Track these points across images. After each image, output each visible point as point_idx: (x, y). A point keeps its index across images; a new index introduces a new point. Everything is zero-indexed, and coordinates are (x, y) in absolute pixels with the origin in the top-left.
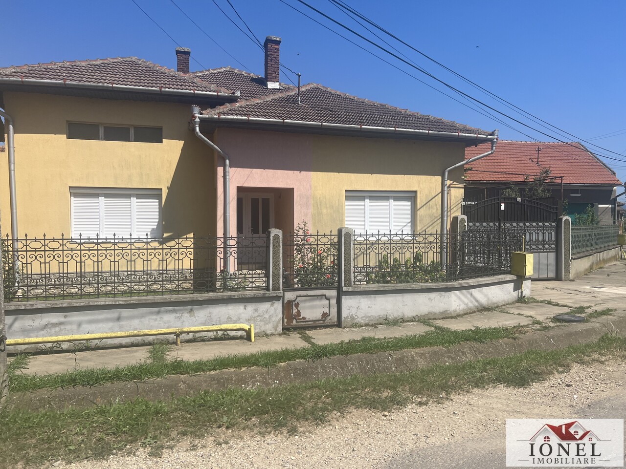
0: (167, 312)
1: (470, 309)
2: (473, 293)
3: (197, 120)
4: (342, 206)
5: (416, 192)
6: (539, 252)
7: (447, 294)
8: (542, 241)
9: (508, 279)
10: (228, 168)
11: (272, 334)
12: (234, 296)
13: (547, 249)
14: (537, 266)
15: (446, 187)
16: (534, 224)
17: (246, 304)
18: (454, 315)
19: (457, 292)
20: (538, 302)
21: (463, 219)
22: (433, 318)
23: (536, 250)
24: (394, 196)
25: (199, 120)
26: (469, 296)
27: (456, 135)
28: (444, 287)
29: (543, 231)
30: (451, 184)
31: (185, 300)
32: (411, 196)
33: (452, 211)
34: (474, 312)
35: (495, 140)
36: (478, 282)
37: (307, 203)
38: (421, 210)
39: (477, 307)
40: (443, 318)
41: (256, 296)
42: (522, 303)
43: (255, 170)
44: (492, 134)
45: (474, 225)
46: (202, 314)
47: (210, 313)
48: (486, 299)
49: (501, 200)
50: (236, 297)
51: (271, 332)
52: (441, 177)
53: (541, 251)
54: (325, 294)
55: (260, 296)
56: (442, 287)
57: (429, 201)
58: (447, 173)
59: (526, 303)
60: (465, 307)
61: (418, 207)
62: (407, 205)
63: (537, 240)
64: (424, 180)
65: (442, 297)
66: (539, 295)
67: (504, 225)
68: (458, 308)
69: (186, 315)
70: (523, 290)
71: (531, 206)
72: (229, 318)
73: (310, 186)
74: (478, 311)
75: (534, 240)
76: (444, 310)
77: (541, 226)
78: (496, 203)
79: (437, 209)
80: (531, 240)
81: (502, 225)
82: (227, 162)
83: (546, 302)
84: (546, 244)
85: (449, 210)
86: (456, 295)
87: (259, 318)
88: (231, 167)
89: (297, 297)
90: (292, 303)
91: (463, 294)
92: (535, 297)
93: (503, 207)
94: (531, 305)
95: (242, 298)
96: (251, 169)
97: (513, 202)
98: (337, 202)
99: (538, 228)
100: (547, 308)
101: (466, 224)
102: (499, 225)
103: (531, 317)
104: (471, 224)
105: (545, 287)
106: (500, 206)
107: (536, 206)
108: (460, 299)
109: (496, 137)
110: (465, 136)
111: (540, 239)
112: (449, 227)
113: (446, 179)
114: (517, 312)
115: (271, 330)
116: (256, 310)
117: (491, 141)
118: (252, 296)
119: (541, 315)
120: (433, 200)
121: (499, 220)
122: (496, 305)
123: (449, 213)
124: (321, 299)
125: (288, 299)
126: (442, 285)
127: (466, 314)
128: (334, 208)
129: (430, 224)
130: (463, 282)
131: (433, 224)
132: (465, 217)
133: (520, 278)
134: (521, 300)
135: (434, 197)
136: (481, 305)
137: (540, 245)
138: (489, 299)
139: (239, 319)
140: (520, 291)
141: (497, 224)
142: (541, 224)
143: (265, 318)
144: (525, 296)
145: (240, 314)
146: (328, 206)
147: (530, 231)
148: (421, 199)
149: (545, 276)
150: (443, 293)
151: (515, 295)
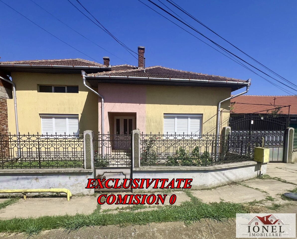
0: (23, 179)
1: (223, 183)
2: (225, 173)
3: (84, 78)
4: (162, 121)
5: (202, 114)
6: (273, 147)
7: (205, 174)
8: (275, 141)
9: (251, 164)
10: (103, 103)
11: (88, 195)
12: (61, 171)
13: (278, 145)
14: (272, 155)
15: (219, 111)
16: (271, 132)
17: (70, 176)
18: (209, 187)
19: (213, 173)
20: (271, 178)
21: (228, 129)
22: (195, 189)
23: (271, 146)
24: (191, 117)
25: (85, 78)
26: (222, 175)
27: (225, 83)
28: (203, 169)
29: (276, 136)
30: (222, 110)
31: (31, 172)
32: (200, 116)
33: (222, 124)
34: (225, 185)
35: (249, 85)
36: (229, 166)
37: (143, 120)
38: (205, 123)
39: (228, 182)
40: (202, 189)
41: (75, 172)
42: (260, 178)
43: (117, 104)
44: (247, 81)
45: (235, 132)
46: (43, 181)
47: (48, 181)
48: (234, 177)
49: (251, 118)
50: (63, 172)
51: (87, 193)
52: (217, 106)
53: (274, 146)
54: (122, 171)
55: (77, 171)
56: (202, 170)
57: (210, 119)
58: (220, 104)
59: (263, 179)
60: (219, 182)
61: (204, 122)
62: (198, 121)
63: (272, 141)
64: (207, 108)
65: (202, 176)
66: (272, 173)
67: (253, 132)
68: (213, 183)
69: (34, 181)
70: (261, 171)
71: (269, 122)
72: (60, 184)
73: (145, 111)
74: (228, 184)
75: (270, 140)
76: (203, 184)
77: (275, 133)
78: (248, 120)
79: (214, 123)
80: (268, 140)
81: (251, 132)
82: (103, 100)
83: (277, 179)
84: (278, 143)
85: (221, 123)
86: (212, 175)
87: (79, 185)
88: (104, 102)
89: (105, 172)
90: (101, 177)
91: (217, 174)
92: (269, 174)
93: (252, 122)
94: (266, 180)
95: (66, 173)
96: (115, 103)
97: (259, 119)
98: (159, 119)
99: (273, 134)
100: (277, 184)
101: (230, 131)
102: (250, 132)
103: (265, 192)
104: (233, 132)
105: (276, 167)
106: (250, 122)
107: (272, 122)
108: (215, 177)
109: (249, 83)
110: (231, 83)
111: (274, 140)
112: (220, 133)
113: (220, 108)
114: (255, 186)
115: (87, 192)
116: (77, 180)
117: (246, 85)
118: (72, 172)
119: (273, 190)
120: (212, 118)
121: (250, 129)
122: (241, 180)
123: (221, 125)
124: (120, 175)
125: (99, 174)
126: (202, 168)
127: (219, 186)
128: (158, 122)
129: (210, 131)
130: (217, 166)
131: (211, 131)
132: (230, 128)
133: (260, 163)
134: (260, 176)
135: (213, 117)
136: (230, 180)
137: (274, 143)
138: (236, 176)
139: (66, 184)
140: (259, 171)
141: (248, 132)
142: (275, 132)
143: (82, 185)
144: (262, 174)
145: (67, 182)
146: (154, 121)
147: (268, 136)
148: (205, 118)
149: (276, 160)
150: (203, 173)
151: (256, 173)
